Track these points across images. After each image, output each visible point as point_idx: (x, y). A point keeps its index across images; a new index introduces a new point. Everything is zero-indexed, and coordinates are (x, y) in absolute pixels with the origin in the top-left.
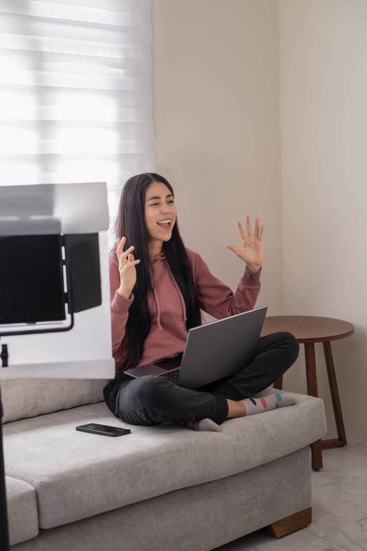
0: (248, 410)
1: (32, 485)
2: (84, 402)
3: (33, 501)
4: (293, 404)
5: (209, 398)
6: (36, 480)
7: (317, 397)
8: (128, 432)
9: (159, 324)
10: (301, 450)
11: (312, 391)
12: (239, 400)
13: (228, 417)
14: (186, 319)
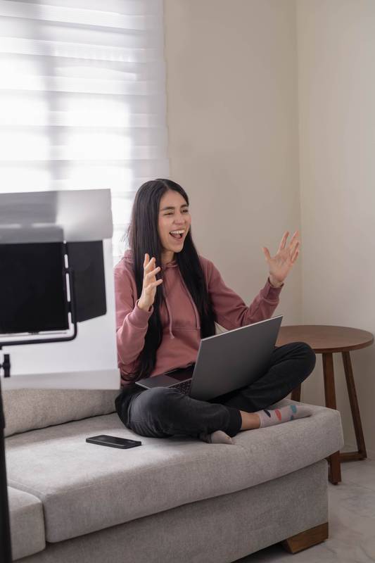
0: (262, 422)
1: (39, 497)
2: (95, 413)
3: (40, 514)
4: (309, 416)
5: (222, 409)
6: (42, 493)
7: (335, 409)
8: (139, 444)
9: (171, 333)
10: (317, 463)
11: (330, 403)
12: (254, 412)
13: (241, 429)
14: (199, 328)
